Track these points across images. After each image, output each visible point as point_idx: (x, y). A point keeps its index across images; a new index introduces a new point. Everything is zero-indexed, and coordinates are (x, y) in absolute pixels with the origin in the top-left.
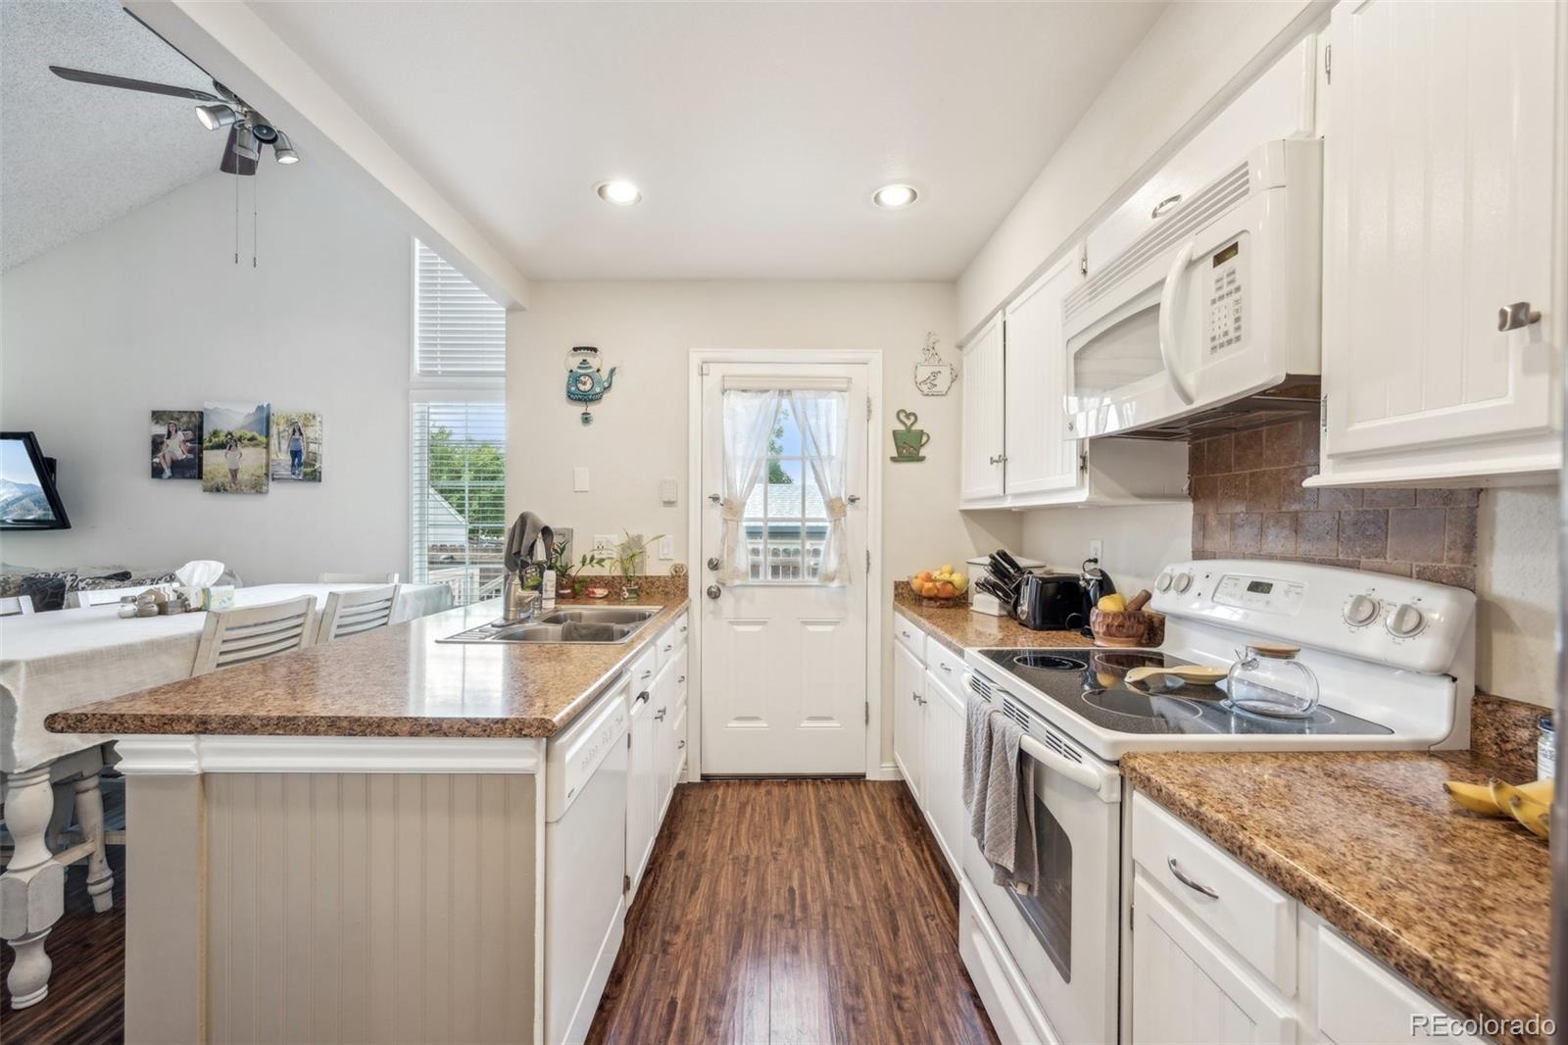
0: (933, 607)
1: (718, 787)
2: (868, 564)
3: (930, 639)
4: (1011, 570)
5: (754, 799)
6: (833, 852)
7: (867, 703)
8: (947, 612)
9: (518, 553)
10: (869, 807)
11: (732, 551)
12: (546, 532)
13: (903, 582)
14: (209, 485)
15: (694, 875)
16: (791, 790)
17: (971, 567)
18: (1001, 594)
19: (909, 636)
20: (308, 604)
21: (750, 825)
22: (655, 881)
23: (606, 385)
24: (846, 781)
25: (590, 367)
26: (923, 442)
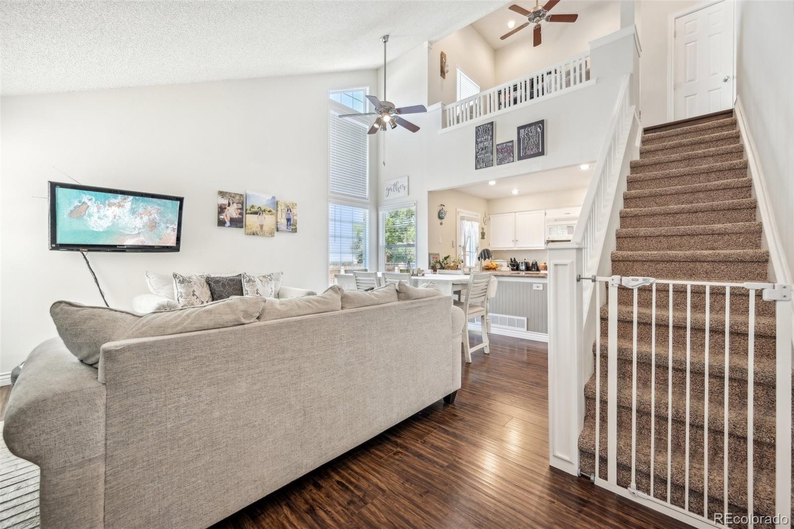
14: (247, 231)
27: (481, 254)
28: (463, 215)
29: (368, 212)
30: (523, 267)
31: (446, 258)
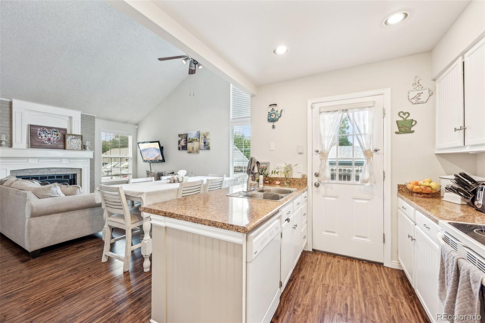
0: (419, 197)
1: (319, 254)
2: (384, 176)
3: (417, 211)
4: (470, 183)
5: (333, 263)
6: (366, 294)
7: (384, 234)
8: (427, 200)
9: (250, 170)
10: (385, 278)
11: (323, 170)
12: (258, 163)
13: (402, 185)
14: (188, 151)
15: (307, 286)
16: (348, 262)
17: (442, 180)
18: (462, 194)
19: (405, 209)
20: (202, 182)
21: (330, 272)
22: (293, 285)
23: (279, 115)
24: (374, 264)
25: (275, 110)
26: (413, 124)
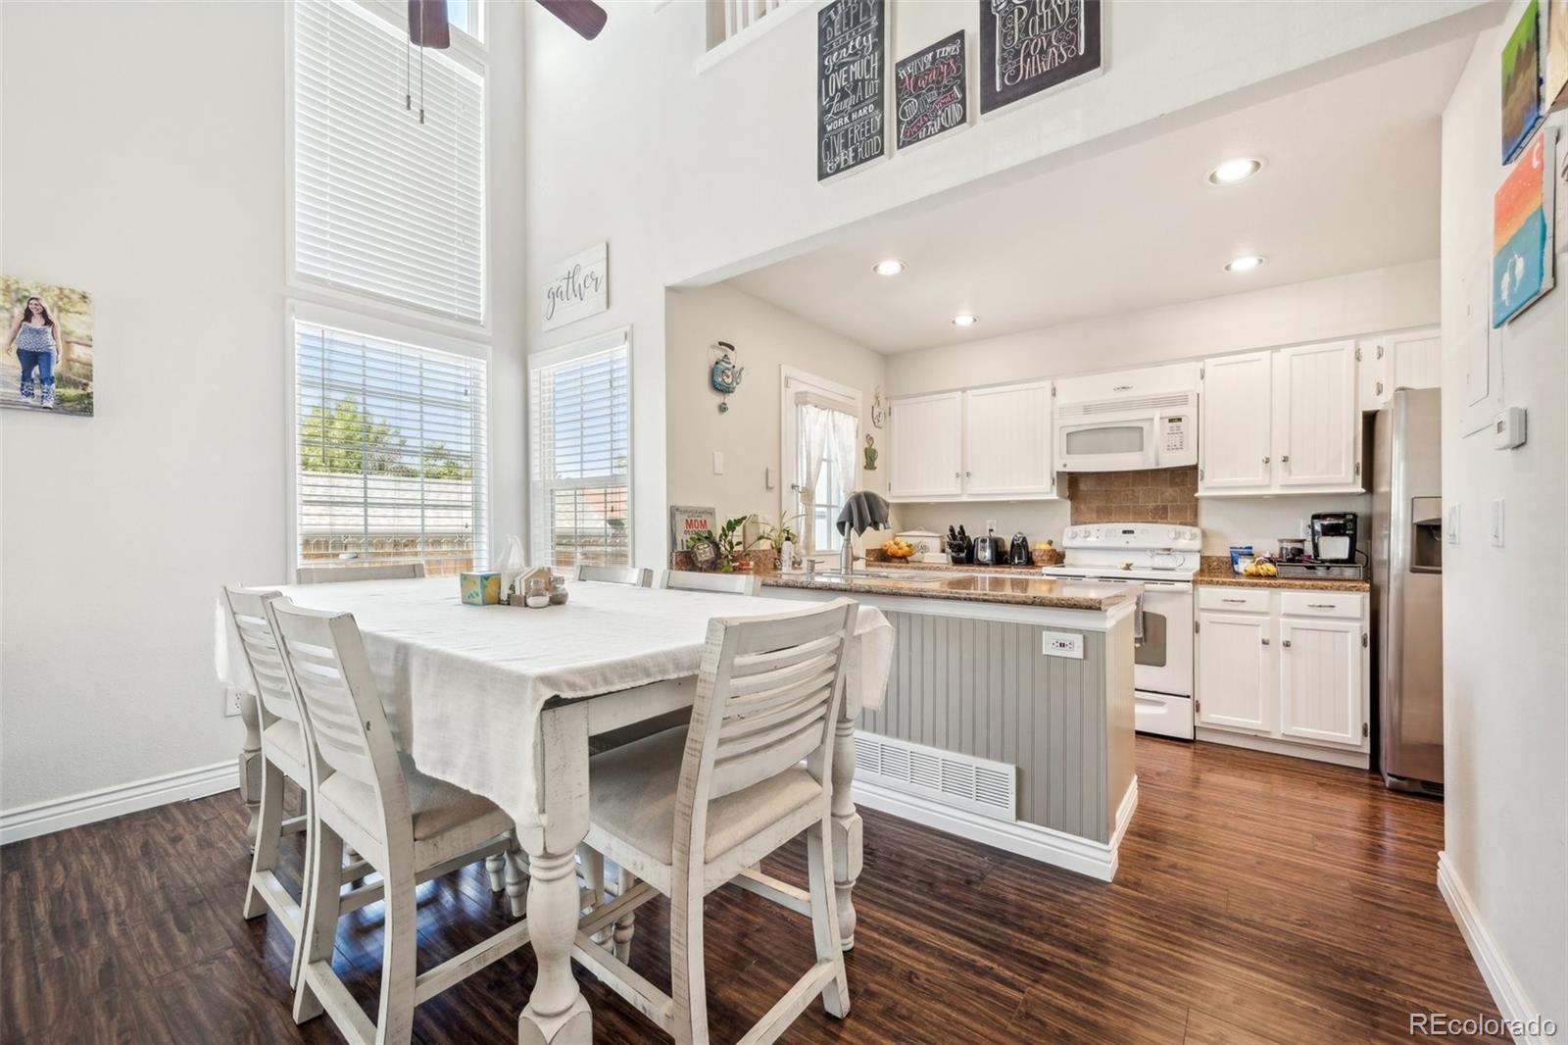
23: (737, 380)
27: (849, 510)
28: (803, 388)
29: (483, 368)
30: (986, 554)
31: (731, 526)
